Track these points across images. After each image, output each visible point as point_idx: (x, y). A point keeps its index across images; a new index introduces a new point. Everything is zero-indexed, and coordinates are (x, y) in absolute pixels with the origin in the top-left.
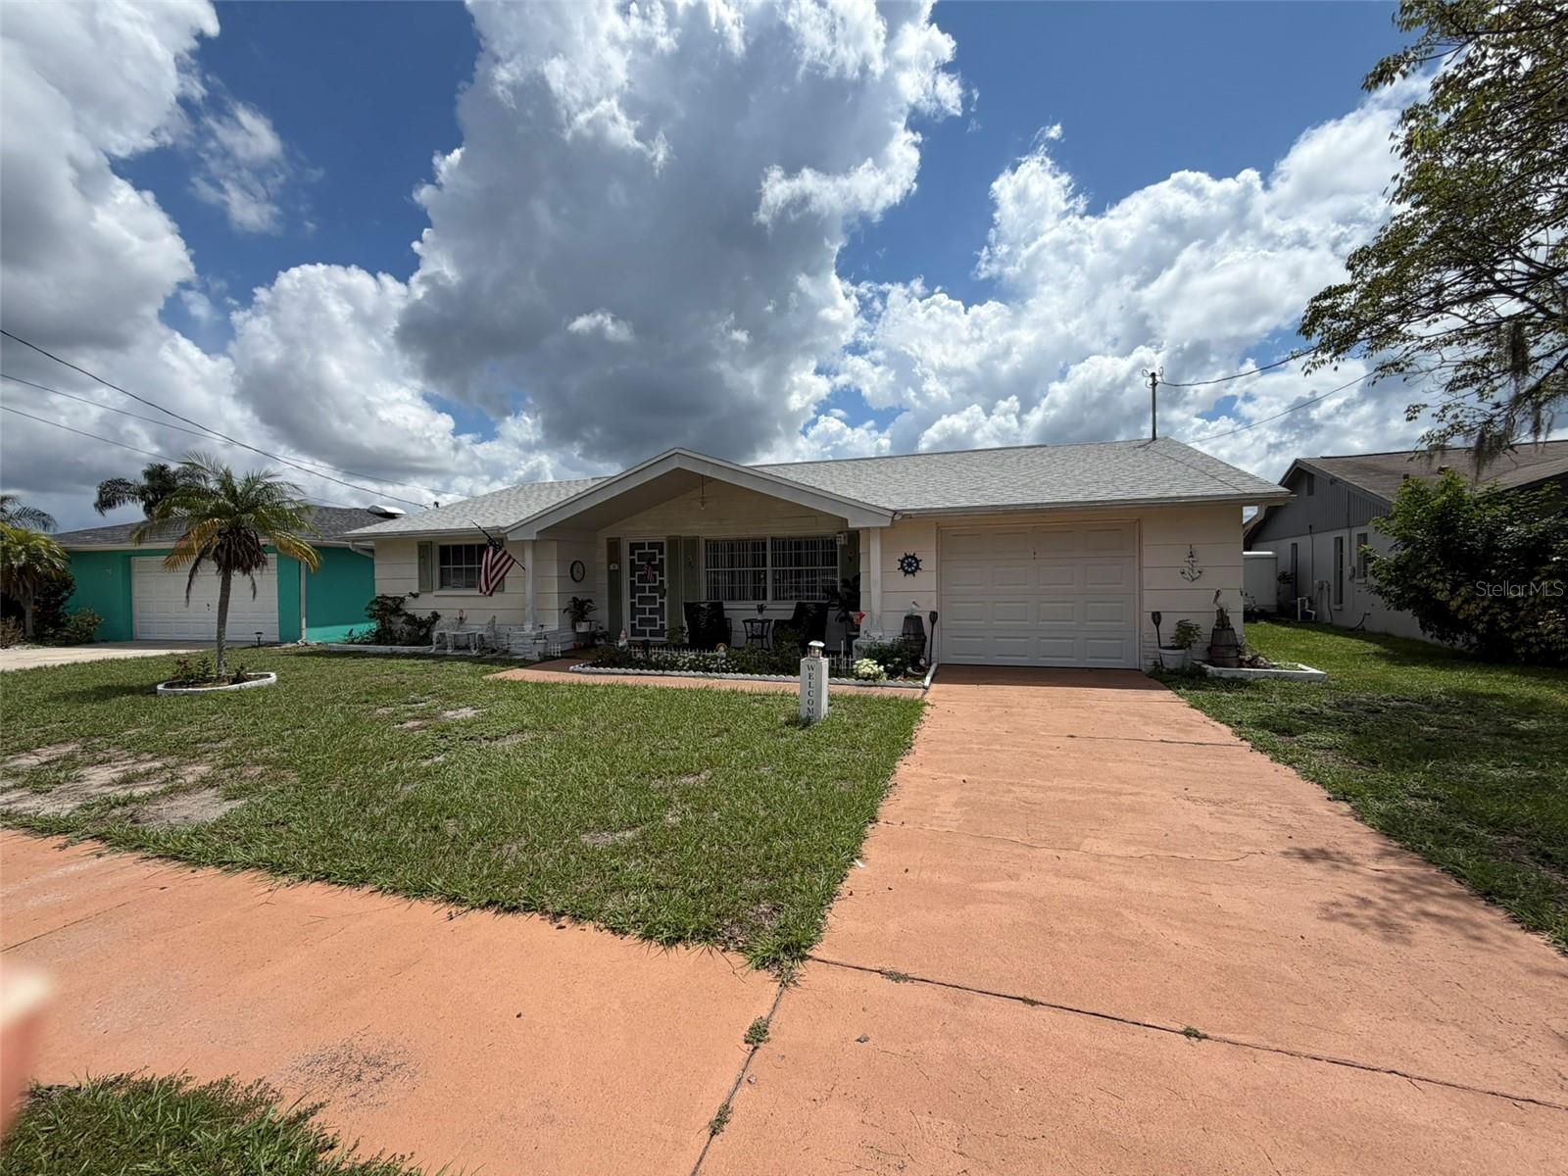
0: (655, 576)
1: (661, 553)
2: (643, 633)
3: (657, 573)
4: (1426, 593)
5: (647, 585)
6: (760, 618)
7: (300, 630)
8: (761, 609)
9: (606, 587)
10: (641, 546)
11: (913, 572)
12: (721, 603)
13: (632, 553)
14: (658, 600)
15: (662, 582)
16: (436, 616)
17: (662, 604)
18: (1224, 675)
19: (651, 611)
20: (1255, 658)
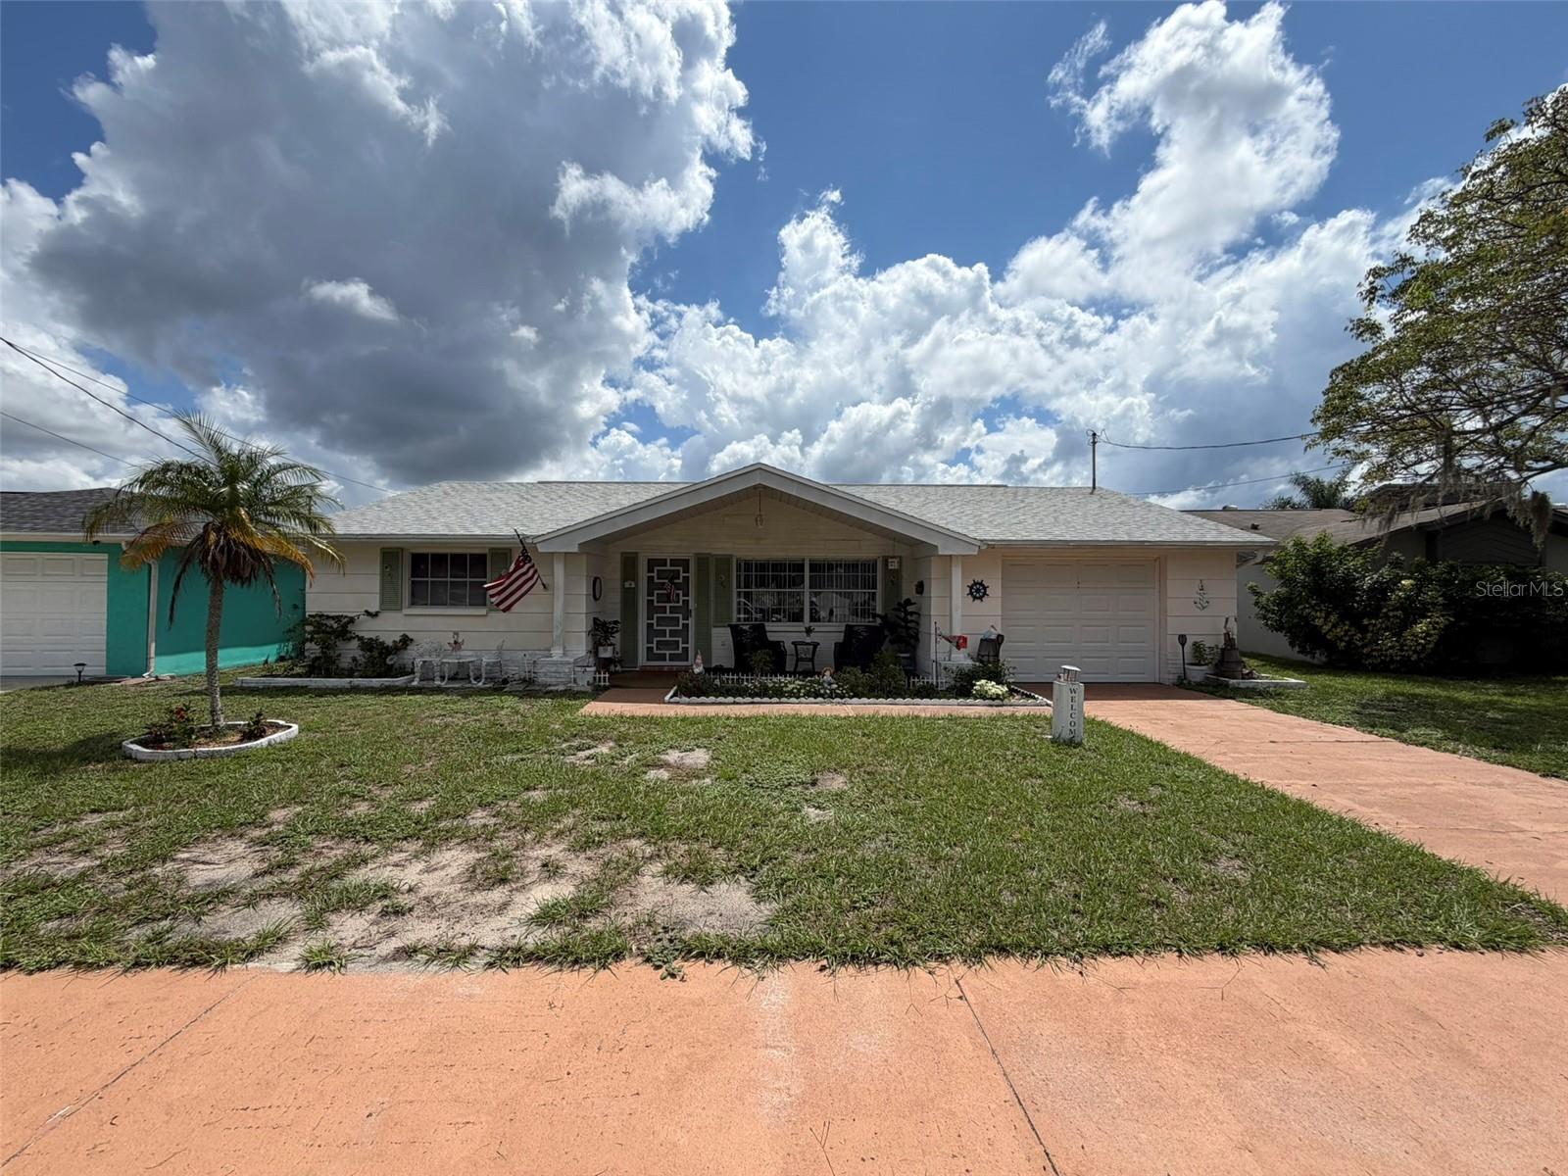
0: (678, 595)
1: (686, 571)
2: (662, 657)
3: (681, 592)
4: (1306, 620)
5: (668, 605)
6: (808, 640)
7: (148, 659)
8: (809, 631)
9: (618, 606)
10: (663, 562)
11: (981, 598)
12: (763, 626)
13: (650, 570)
14: (681, 622)
15: (686, 602)
16: (406, 641)
17: (686, 626)
18: (1242, 686)
19: (673, 633)
20: (1251, 672)
